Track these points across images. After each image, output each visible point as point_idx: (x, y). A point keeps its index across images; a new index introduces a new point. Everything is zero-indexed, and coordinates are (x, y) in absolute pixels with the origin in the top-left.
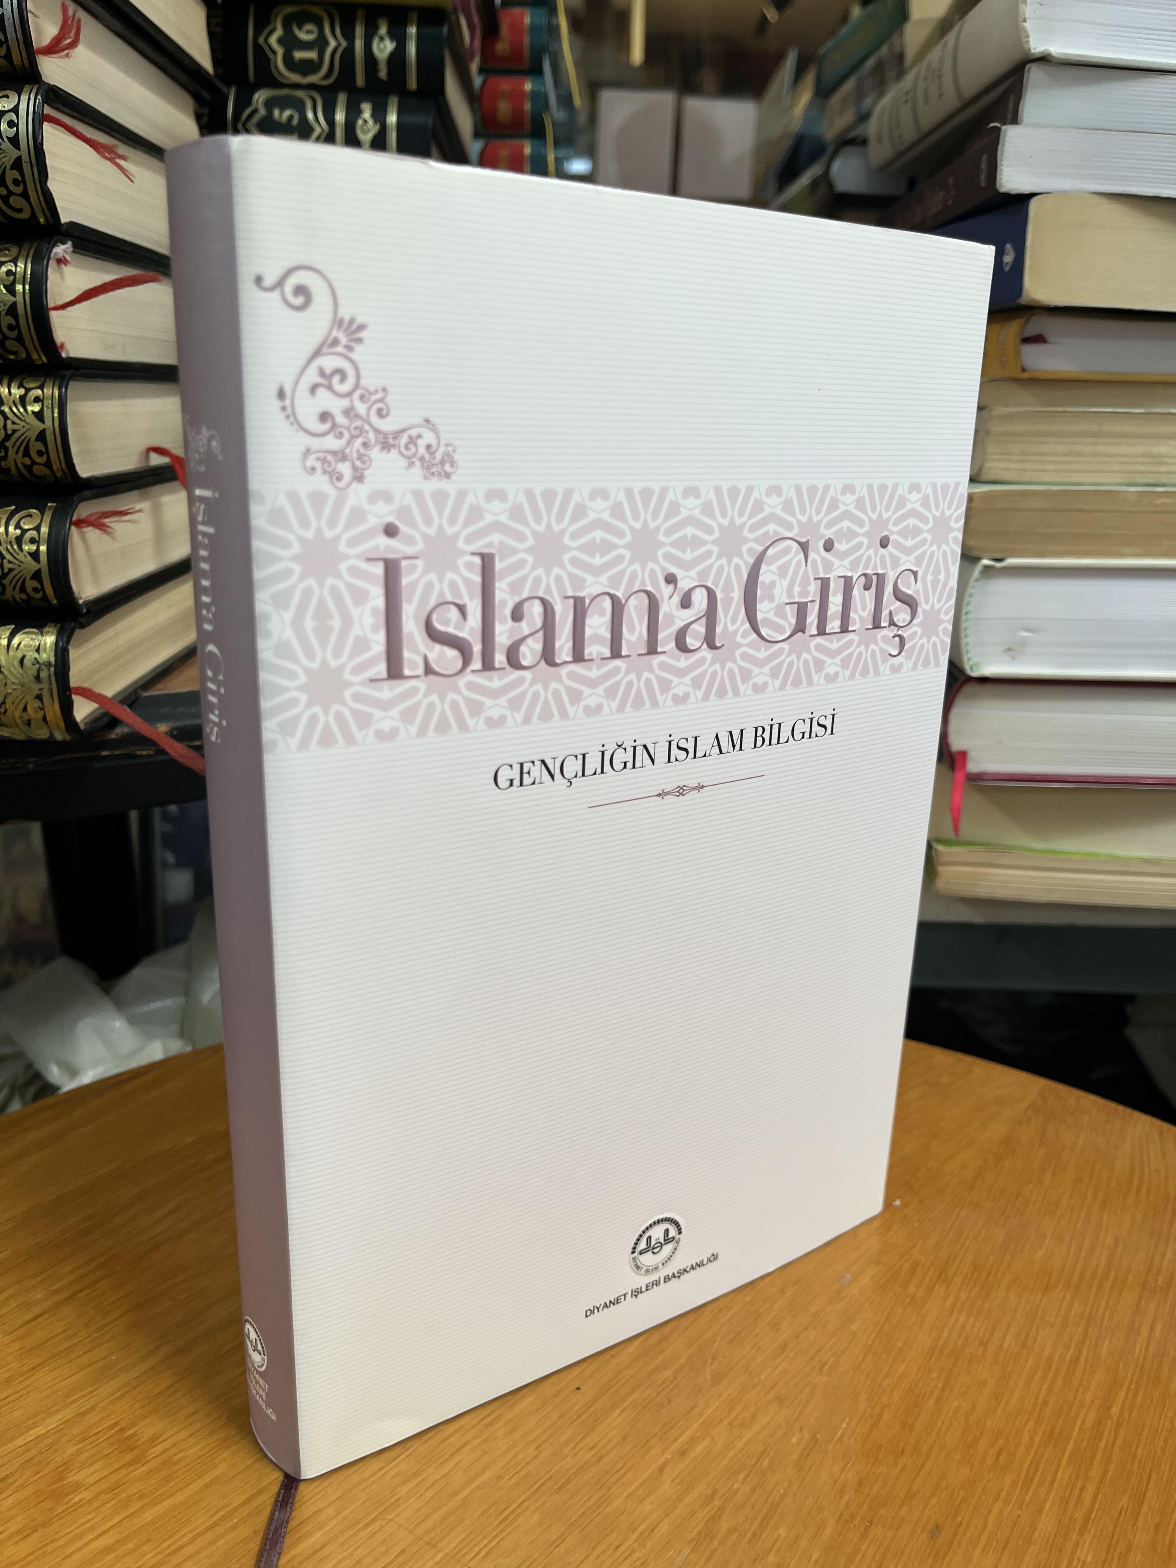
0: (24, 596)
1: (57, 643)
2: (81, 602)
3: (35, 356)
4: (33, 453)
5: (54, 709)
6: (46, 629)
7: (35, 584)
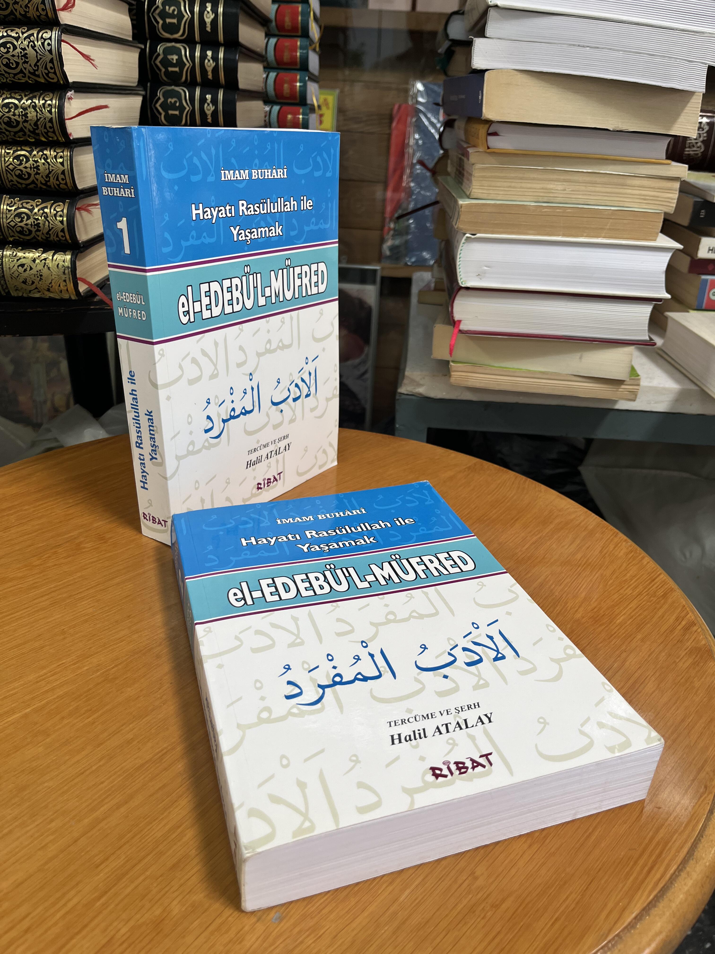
0: (58, 239)
1: (71, 259)
2: (80, 242)
3: (60, 139)
4: (60, 179)
5: (71, 286)
6: (67, 253)
7: (62, 234)
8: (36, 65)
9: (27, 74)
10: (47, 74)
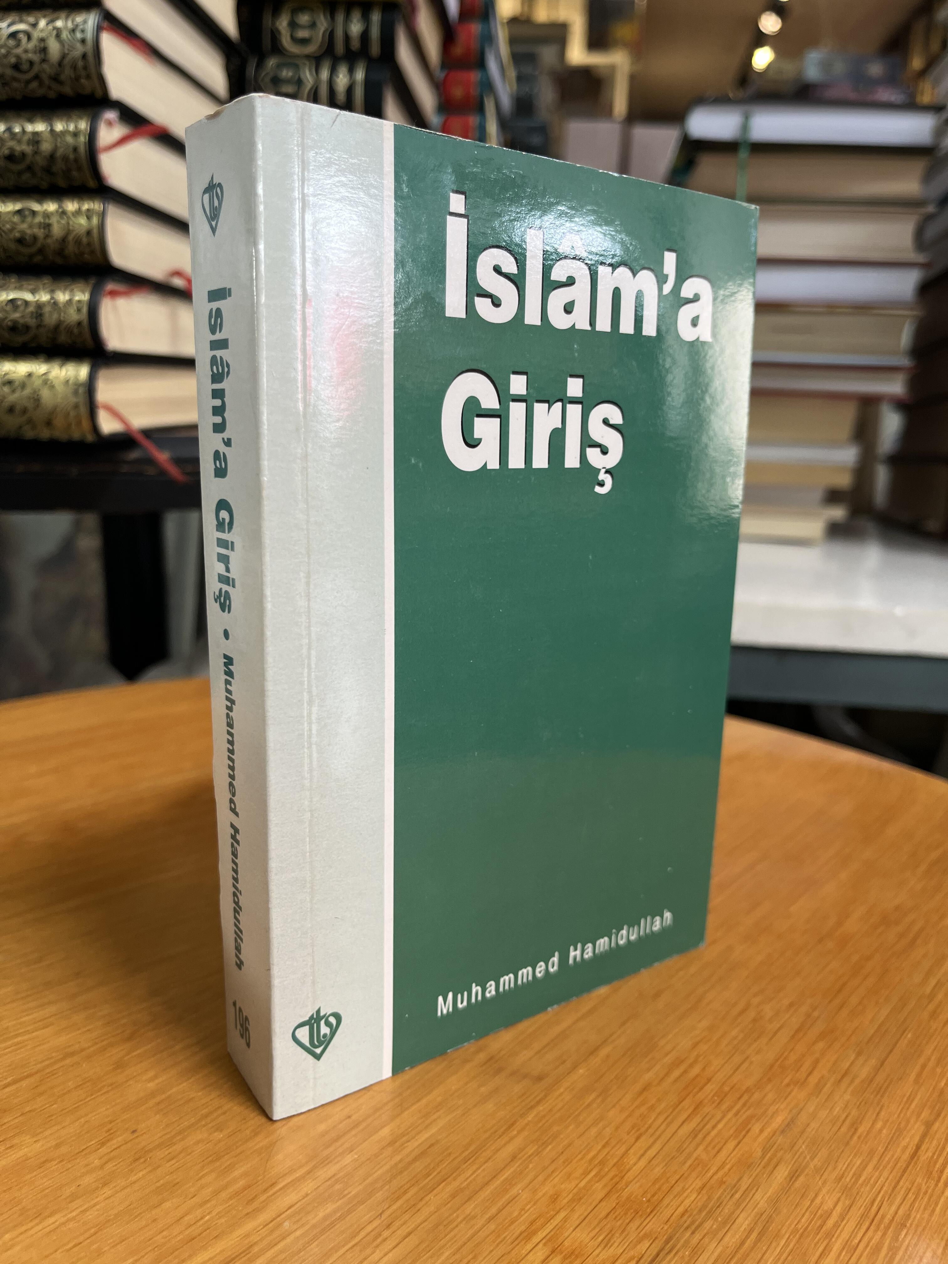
0: (72, 340)
1: (89, 373)
2: (108, 349)
3: (90, 182)
4: (84, 244)
5: (87, 417)
6: (83, 363)
7: (79, 330)
8: (59, 65)
9: (47, 82)
10: (77, 80)
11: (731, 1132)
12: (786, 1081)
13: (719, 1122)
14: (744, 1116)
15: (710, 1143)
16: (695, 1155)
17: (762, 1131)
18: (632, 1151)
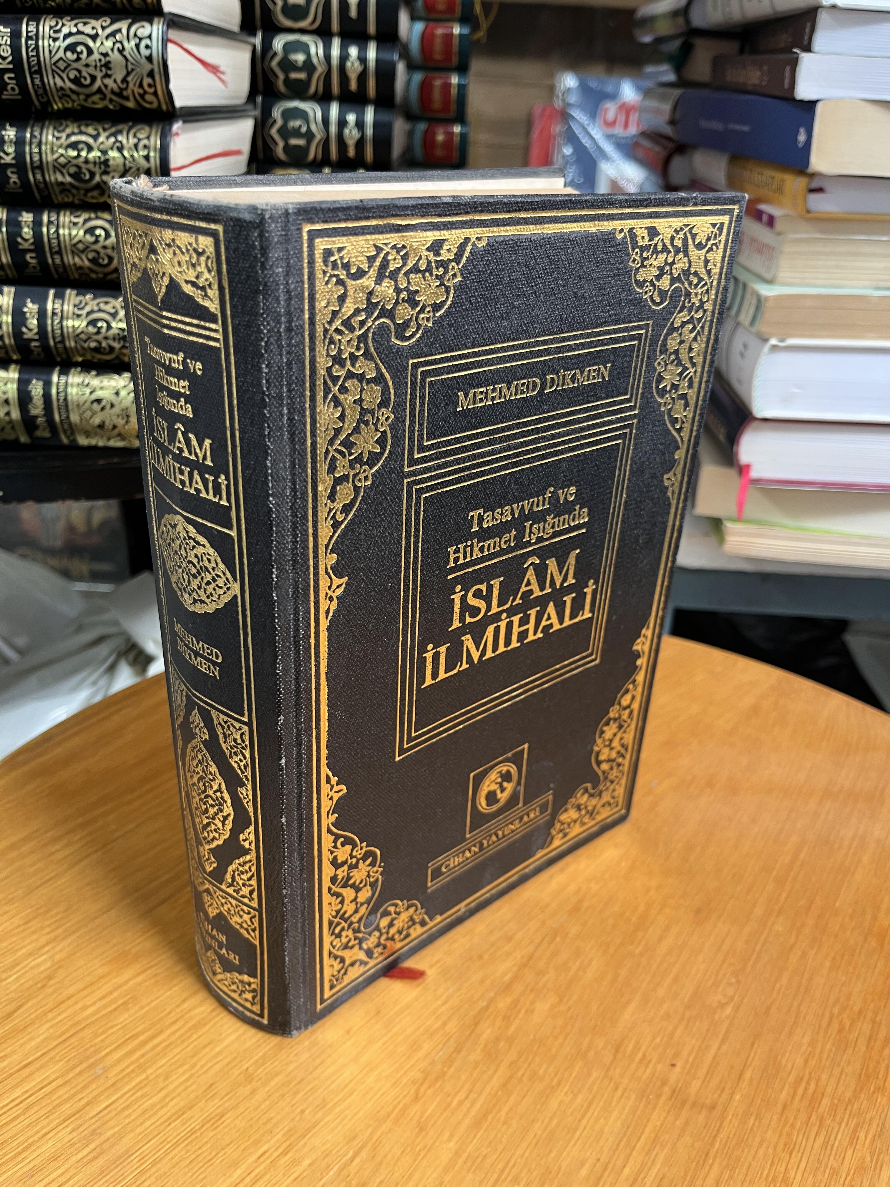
8: (124, 80)
9: (109, 96)
10: (142, 96)
11: (847, 1141)
12: (872, 1089)
13: (838, 1132)
14: (852, 1127)
15: (836, 1154)
16: (830, 1165)
17: (866, 1138)
18: (789, 1166)
